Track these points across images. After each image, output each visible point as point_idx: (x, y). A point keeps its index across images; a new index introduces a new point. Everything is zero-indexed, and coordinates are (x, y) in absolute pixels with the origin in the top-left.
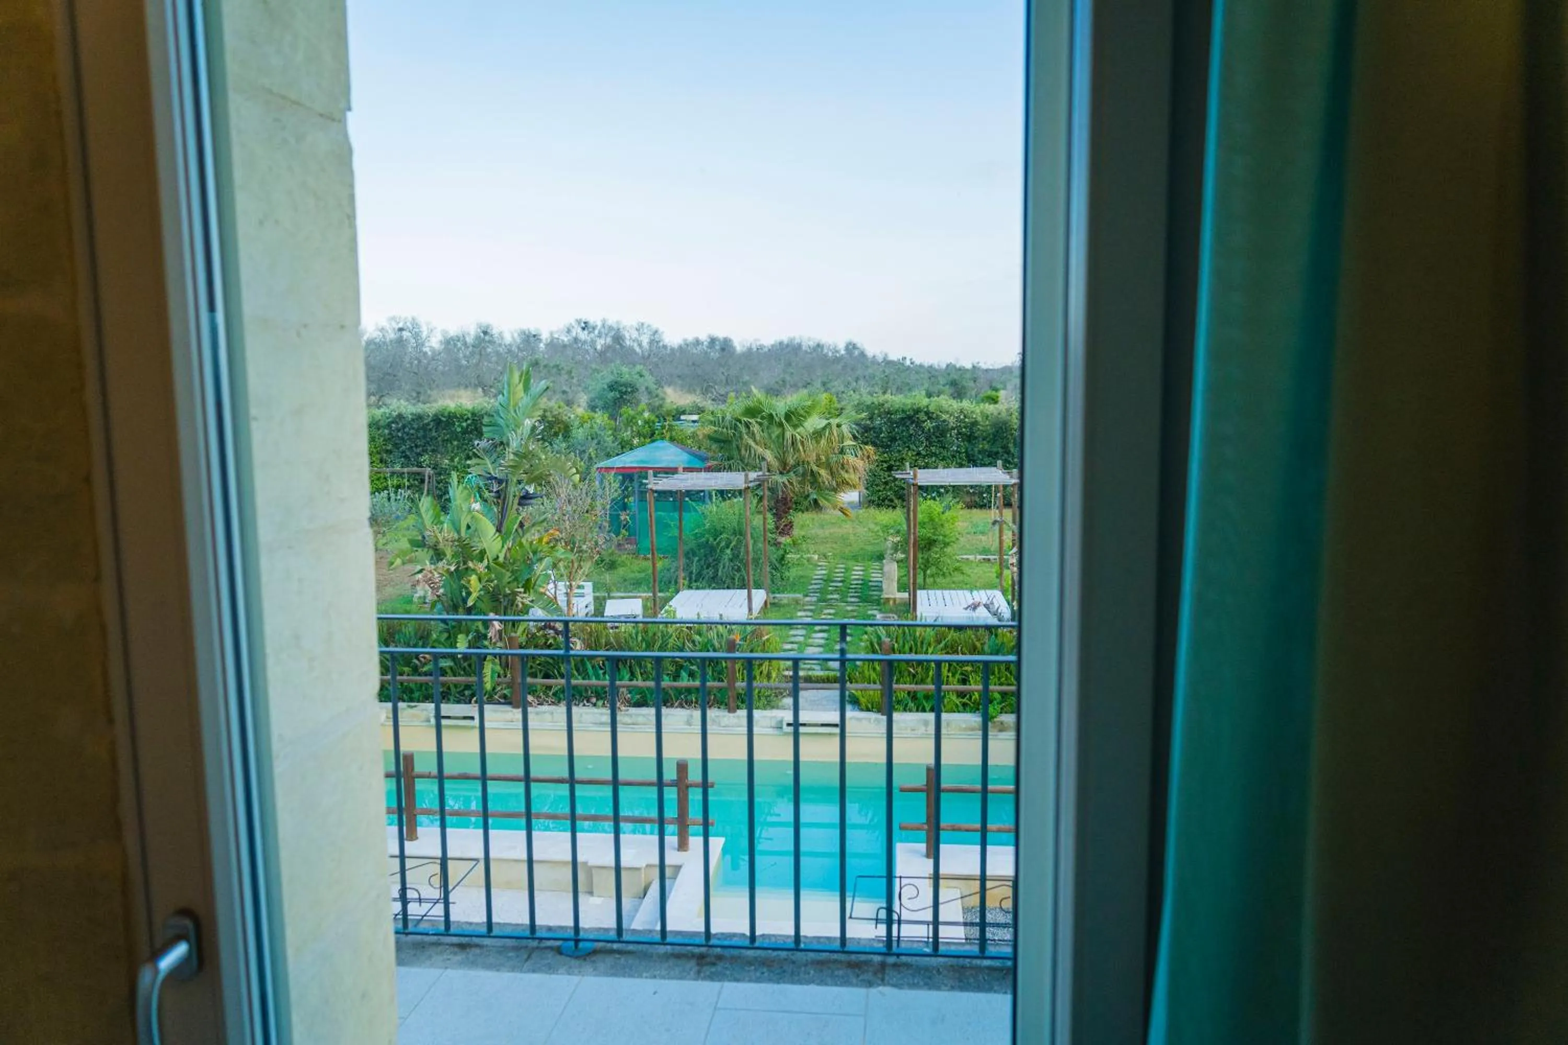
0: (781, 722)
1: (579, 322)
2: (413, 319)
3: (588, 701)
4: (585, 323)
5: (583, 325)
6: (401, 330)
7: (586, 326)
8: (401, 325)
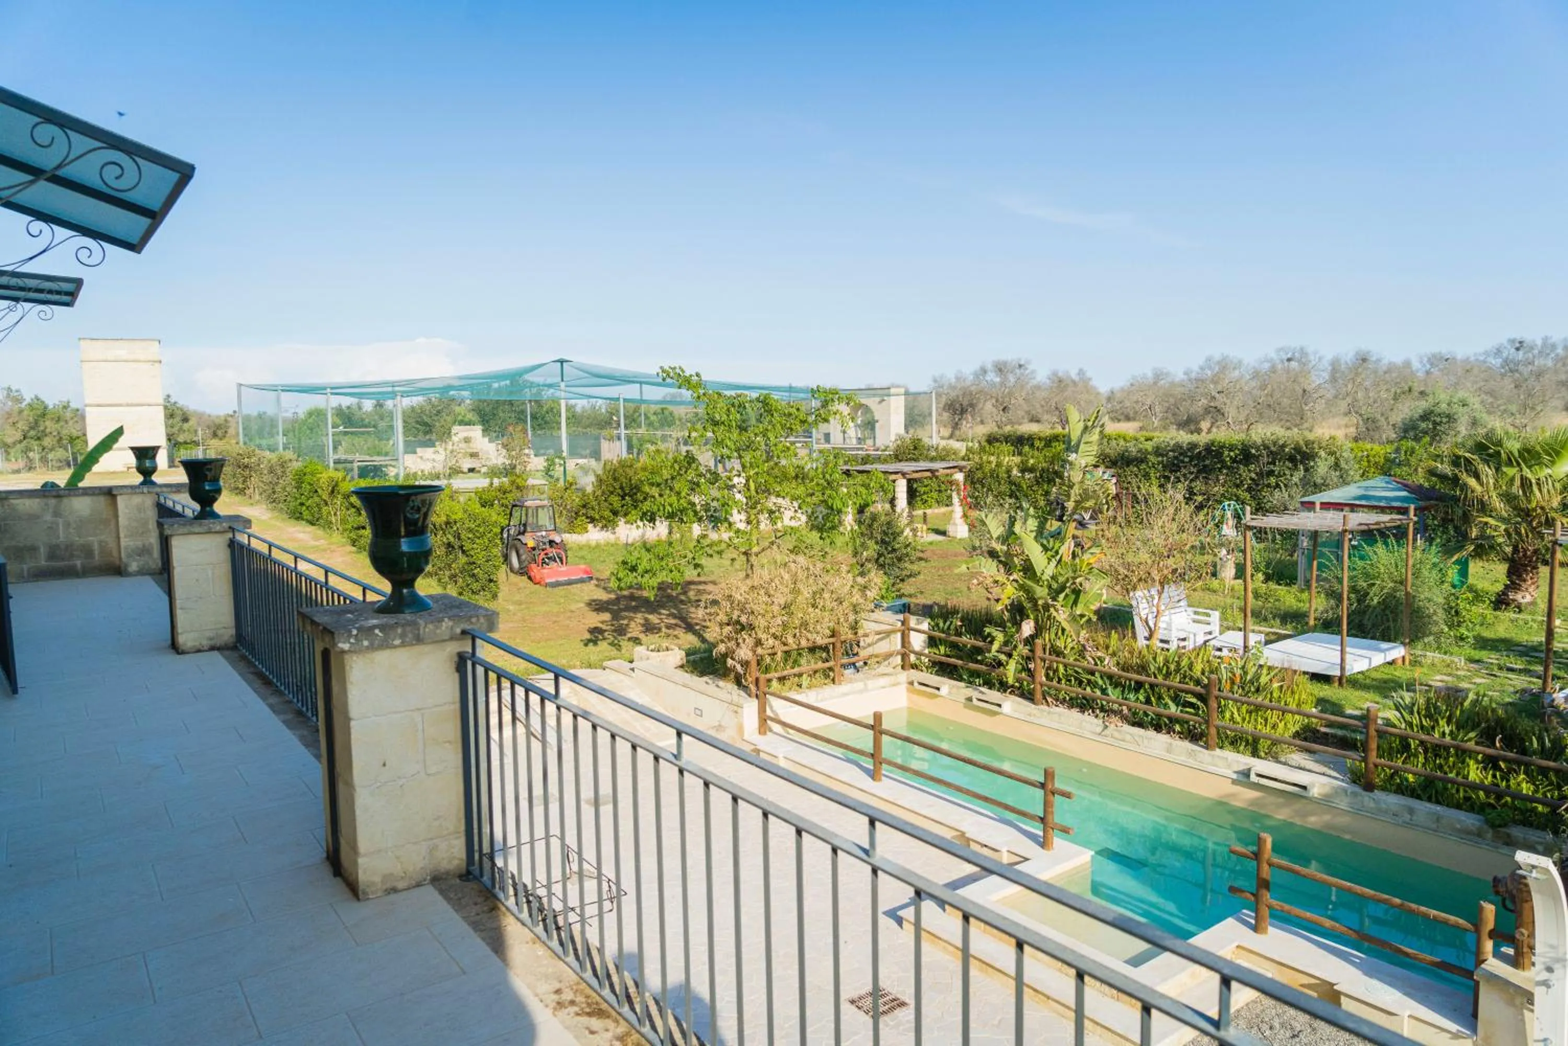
0: (1249, 770)
1: (1512, 341)
2: (1302, 349)
3: (1093, 712)
4: (1521, 342)
5: (1518, 345)
6: (1289, 360)
7: (1520, 345)
8: (1289, 356)
